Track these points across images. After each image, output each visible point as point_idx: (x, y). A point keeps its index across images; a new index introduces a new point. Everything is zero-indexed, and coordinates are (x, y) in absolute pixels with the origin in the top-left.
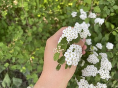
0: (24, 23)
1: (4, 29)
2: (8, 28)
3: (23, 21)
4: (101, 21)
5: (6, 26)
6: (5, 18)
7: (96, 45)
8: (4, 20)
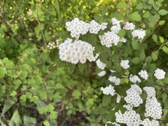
0: (39, 38)
1: (13, 48)
2: (19, 47)
3: (37, 36)
4: (141, 34)
5: (16, 44)
6: (16, 33)
7: (139, 74)
8: (15, 37)
